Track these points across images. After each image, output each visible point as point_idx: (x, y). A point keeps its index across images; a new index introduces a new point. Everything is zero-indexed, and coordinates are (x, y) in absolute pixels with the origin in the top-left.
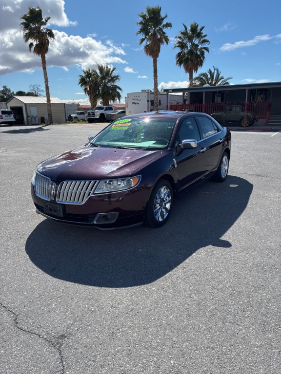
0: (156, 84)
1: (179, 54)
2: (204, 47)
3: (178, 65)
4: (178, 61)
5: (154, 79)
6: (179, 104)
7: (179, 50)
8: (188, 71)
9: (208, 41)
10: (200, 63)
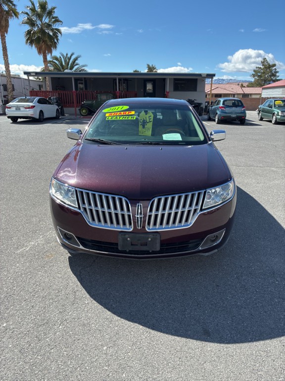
0: (7, 65)
1: (29, 32)
2: (56, 28)
3: (28, 44)
4: (27, 40)
5: (4, 58)
6: (35, 90)
7: (27, 28)
8: (41, 53)
9: (62, 22)
10: (55, 45)
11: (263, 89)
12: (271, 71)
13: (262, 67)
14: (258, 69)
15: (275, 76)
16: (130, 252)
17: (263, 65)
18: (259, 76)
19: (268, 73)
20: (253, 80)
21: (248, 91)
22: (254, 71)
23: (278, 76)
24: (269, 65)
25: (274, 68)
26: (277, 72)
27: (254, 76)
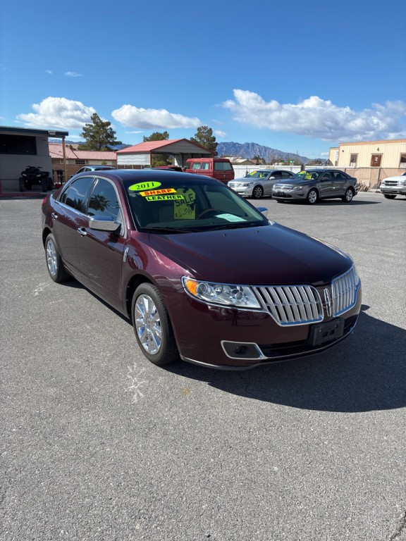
11: (118, 154)
12: (106, 131)
13: (93, 125)
14: (88, 127)
15: (112, 137)
16: (323, 345)
17: (94, 122)
18: (91, 136)
19: (103, 134)
20: (84, 140)
21: (83, 155)
22: (84, 129)
23: (116, 138)
24: (102, 123)
25: (109, 127)
26: (114, 132)
27: (85, 135)
